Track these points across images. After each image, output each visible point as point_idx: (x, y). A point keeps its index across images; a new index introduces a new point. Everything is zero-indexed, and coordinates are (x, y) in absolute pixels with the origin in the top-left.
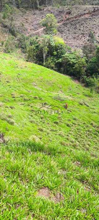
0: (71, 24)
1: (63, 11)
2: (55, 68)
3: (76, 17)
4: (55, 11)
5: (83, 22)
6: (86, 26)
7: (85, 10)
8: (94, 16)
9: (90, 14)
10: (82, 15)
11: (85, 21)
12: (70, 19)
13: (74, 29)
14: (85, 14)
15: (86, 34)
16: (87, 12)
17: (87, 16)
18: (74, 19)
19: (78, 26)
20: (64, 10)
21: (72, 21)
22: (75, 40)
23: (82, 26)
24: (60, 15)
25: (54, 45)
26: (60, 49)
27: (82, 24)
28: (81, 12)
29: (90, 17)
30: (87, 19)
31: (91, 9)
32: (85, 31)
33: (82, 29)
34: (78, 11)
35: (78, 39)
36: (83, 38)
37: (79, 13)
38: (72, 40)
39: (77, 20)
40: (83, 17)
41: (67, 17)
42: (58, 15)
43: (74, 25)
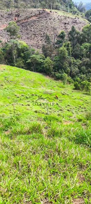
0: (23, 26)
1: (11, 14)
2: (25, 67)
3: (25, 19)
4: (5, 14)
5: (32, 24)
6: (36, 27)
7: (31, 13)
8: (41, 19)
9: (37, 16)
10: (30, 17)
11: (34, 23)
12: (20, 21)
13: (26, 31)
14: (32, 16)
15: (38, 34)
16: (34, 15)
17: (34, 18)
18: (24, 21)
19: (28, 27)
20: (13, 13)
21: (23, 23)
22: (29, 40)
23: (32, 28)
24: (10, 17)
25: (21, 48)
26: (26, 51)
27: (32, 26)
28: (28, 14)
29: (38, 20)
30: (35, 21)
31: (37, 12)
32: (36, 32)
33: (33, 30)
34: (25, 14)
35: (31, 39)
36: (36, 38)
37: (27, 15)
38: (26, 40)
39: (27, 22)
40: (31, 19)
41: (16, 19)
42: (8, 17)
43: (25, 27)
